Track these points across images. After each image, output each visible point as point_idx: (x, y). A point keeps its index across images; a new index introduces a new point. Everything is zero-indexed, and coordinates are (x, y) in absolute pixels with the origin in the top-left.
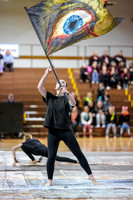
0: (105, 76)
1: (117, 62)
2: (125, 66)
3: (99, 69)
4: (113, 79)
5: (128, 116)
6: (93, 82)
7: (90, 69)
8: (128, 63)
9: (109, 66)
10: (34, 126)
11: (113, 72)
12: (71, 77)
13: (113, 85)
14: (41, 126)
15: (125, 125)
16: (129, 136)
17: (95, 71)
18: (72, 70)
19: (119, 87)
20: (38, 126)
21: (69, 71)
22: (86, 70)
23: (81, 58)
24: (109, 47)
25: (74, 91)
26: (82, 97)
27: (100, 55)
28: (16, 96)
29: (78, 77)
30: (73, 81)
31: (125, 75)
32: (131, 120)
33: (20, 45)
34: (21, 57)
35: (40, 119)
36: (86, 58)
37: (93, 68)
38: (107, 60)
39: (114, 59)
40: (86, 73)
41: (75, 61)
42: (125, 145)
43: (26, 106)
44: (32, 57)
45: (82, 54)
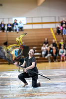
6: (63, 34)
7: (61, 28)
12: (52, 32)
14: (39, 57)
17: (64, 29)
18: (53, 29)
20: (37, 57)
21: (51, 29)
23: (57, 23)
25: (54, 39)
26: (58, 42)
28: (25, 43)
29: (56, 32)
30: (53, 34)
33: (27, 18)
34: (27, 24)
35: (38, 54)
36: (59, 22)
37: (63, 27)
41: (54, 24)
43: (30, 48)
44: (32, 24)
45: (57, 21)
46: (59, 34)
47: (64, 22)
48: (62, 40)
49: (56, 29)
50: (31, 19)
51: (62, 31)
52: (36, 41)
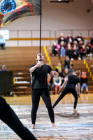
0: (70, 51)
1: (78, 41)
2: (83, 44)
3: (65, 47)
4: (75, 53)
5: (86, 79)
6: (61, 56)
7: (59, 46)
8: (86, 42)
9: (72, 44)
10: (20, 87)
11: (75, 48)
12: (46, 52)
13: (76, 57)
14: (26, 87)
15: (84, 85)
16: (87, 93)
17: (63, 48)
18: (46, 47)
19: (80, 59)
20: (24, 87)
21: (44, 48)
22: (56, 47)
23: (52, 39)
24: (72, 31)
26: (54, 66)
27: (66, 36)
28: (7, 67)
29: (51, 52)
31: (84, 50)
32: (88, 82)
33: (10, 31)
34: (11, 39)
35: (25, 82)
36: (56, 39)
37: (61, 46)
38: (70, 40)
39: (76, 39)
40: (56, 50)
41: (48, 41)
42: (85, 99)
43: (14, 74)
44: (18, 39)
45: (53, 36)
46: (55, 55)
47: (62, 39)
48: (59, 64)
49: (51, 49)
50: (16, 32)
51: (60, 51)
52: (23, 64)
